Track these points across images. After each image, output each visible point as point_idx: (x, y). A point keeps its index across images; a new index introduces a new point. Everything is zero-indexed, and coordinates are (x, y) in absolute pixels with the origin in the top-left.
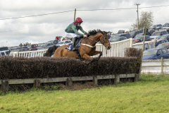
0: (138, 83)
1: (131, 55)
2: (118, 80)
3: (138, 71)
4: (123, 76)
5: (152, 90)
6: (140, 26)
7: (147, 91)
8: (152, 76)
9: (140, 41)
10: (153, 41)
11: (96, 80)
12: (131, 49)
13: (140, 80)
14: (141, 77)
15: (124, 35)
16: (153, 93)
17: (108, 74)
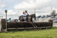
0: (52, 29)
1: (50, 21)
2: (47, 28)
3: (52, 26)
4: (48, 27)
5: (56, 31)
6: (52, 14)
7: (54, 31)
8: (56, 27)
9: (52, 18)
10: (56, 18)
11: (41, 28)
12: (50, 20)
13: (52, 28)
14: (53, 27)
15: (48, 16)
16: (56, 32)
17: (44, 26)
